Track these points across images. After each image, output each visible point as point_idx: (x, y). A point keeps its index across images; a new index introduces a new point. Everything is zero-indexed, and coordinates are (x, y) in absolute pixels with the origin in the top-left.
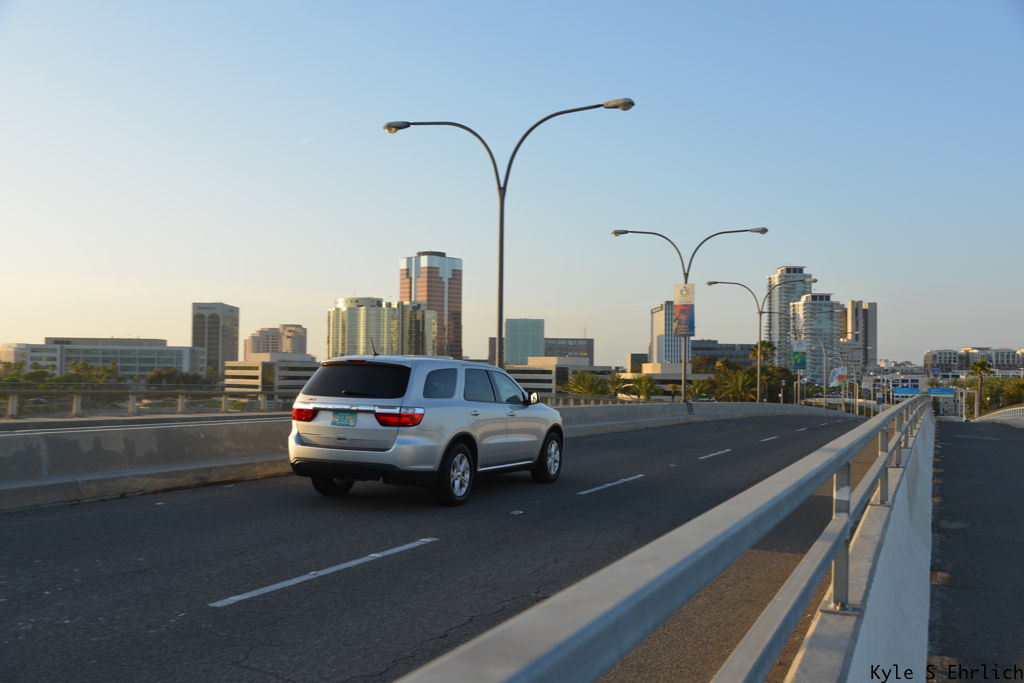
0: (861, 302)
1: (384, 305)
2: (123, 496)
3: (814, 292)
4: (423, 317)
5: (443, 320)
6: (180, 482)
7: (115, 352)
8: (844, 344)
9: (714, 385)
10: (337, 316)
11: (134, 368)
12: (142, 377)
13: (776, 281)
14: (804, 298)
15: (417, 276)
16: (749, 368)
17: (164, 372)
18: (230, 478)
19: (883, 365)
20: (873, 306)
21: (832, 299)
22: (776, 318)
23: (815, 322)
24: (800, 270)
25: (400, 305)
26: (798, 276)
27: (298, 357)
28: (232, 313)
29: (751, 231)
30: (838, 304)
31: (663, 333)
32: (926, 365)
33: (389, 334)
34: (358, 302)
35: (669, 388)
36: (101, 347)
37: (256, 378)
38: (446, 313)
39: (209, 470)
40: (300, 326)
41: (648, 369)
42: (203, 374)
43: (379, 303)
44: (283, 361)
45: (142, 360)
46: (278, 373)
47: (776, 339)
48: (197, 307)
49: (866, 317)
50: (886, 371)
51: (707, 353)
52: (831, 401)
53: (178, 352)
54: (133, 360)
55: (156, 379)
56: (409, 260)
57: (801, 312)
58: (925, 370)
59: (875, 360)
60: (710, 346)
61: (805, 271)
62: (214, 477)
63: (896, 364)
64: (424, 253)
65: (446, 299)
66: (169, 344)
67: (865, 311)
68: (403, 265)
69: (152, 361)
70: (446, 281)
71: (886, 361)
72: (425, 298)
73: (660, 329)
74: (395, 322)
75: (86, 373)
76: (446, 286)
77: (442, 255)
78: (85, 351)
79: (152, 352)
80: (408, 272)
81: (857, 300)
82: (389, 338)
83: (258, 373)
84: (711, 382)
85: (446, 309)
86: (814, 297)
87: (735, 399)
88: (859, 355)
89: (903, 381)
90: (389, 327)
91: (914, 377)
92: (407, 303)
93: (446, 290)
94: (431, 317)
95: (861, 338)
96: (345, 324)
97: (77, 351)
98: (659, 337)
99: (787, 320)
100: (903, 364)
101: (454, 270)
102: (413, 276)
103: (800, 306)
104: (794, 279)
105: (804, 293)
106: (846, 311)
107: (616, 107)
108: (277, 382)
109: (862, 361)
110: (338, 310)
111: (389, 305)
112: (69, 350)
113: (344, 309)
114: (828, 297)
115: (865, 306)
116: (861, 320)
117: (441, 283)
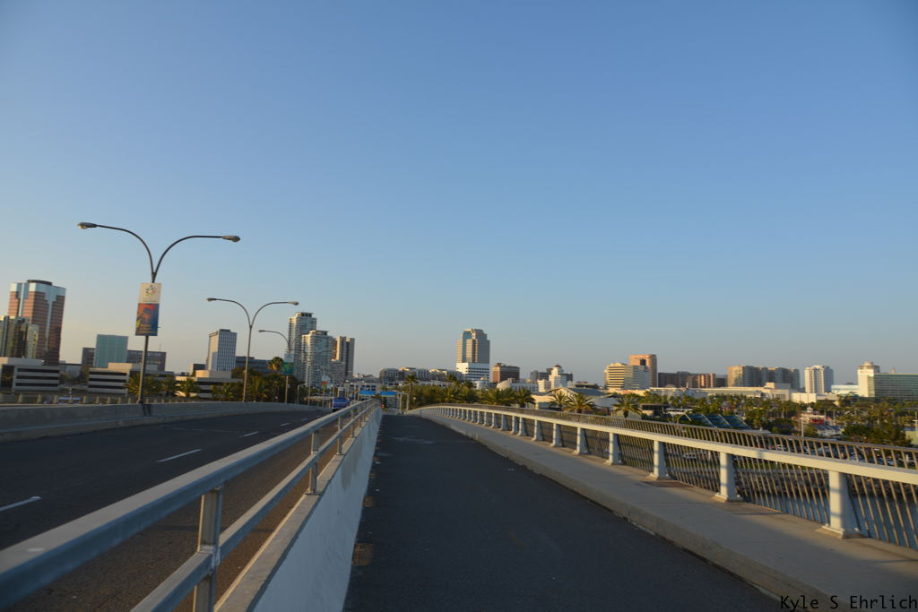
0: (345, 338)
3: (317, 329)
4: (27, 329)
5: (44, 333)
8: (334, 363)
13: (294, 322)
14: (311, 333)
15: (25, 298)
19: (356, 376)
20: (352, 340)
21: (329, 334)
22: (293, 343)
23: (317, 348)
24: (310, 315)
25: (7, 318)
26: (308, 320)
30: (331, 337)
31: (216, 350)
32: (380, 377)
38: (48, 327)
41: (200, 374)
49: (348, 346)
50: (357, 380)
56: (19, 285)
57: (308, 342)
58: (380, 381)
59: (352, 373)
61: (313, 316)
63: (364, 376)
64: (34, 281)
65: (49, 317)
67: (348, 343)
68: (14, 289)
70: (50, 303)
71: (358, 374)
72: (30, 315)
73: (215, 348)
76: (50, 307)
77: (49, 284)
80: (18, 293)
81: (344, 336)
85: (48, 324)
86: (318, 333)
88: (344, 369)
89: (367, 386)
91: (374, 384)
92: (13, 317)
93: (50, 310)
94: (33, 331)
95: (345, 360)
98: (214, 354)
99: (300, 345)
100: (368, 376)
101: (58, 296)
102: (22, 297)
103: (308, 338)
104: (306, 320)
105: (312, 330)
106: (336, 342)
109: (344, 374)
114: (325, 333)
115: (348, 340)
116: (345, 348)
117: (46, 305)
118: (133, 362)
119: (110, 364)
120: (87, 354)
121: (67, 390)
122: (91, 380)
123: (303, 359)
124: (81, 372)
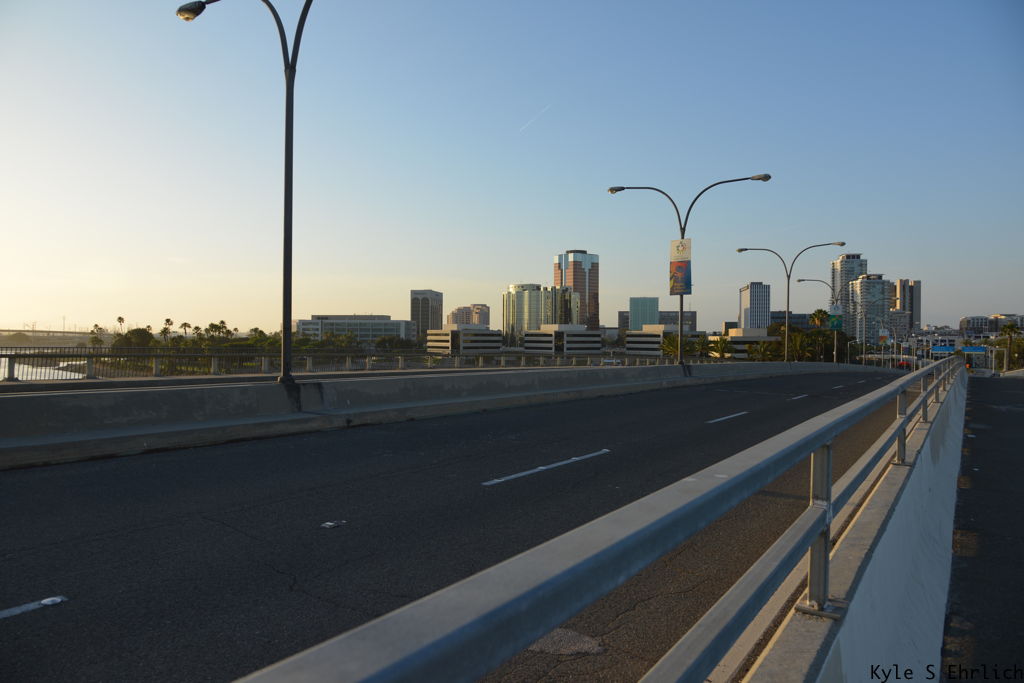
0: (907, 281)
1: (542, 289)
3: (868, 273)
4: (570, 297)
5: (585, 299)
7: (356, 325)
8: (894, 313)
10: (509, 297)
11: (368, 336)
12: (372, 341)
13: (838, 267)
14: (861, 278)
15: (566, 268)
16: (809, 332)
17: (387, 338)
19: (925, 328)
20: (918, 283)
21: (884, 278)
23: (869, 296)
24: (858, 256)
25: (554, 289)
26: (856, 261)
27: (483, 327)
28: (438, 297)
30: (888, 282)
31: (749, 306)
32: (961, 329)
33: (545, 309)
34: (524, 287)
37: (448, 341)
38: (587, 294)
40: (485, 305)
41: (733, 333)
42: (414, 339)
43: (538, 288)
44: (466, 330)
45: (373, 330)
46: (462, 338)
48: (414, 293)
49: (912, 292)
50: (927, 333)
51: (779, 320)
53: (398, 324)
54: (368, 330)
55: (381, 344)
56: (560, 256)
57: (858, 289)
58: (960, 333)
59: (919, 325)
61: (862, 257)
63: (936, 328)
64: (571, 252)
65: (587, 284)
66: (393, 319)
67: (911, 287)
68: (556, 261)
69: (380, 330)
70: (587, 271)
71: (928, 326)
72: (572, 284)
73: (746, 304)
74: (550, 300)
75: (332, 339)
76: (588, 274)
77: (584, 252)
78: (337, 324)
79: (379, 324)
80: (560, 264)
81: (904, 279)
82: (546, 312)
83: (449, 338)
84: (777, 342)
85: (587, 291)
86: (868, 277)
88: (907, 320)
89: (942, 341)
90: (545, 304)
91: (951, 338)
92: (558, 287)
93: (587, 277)
94: (575, 299)
95: (908, 308)
96: (514, 303)
97: (332, 324)
98: (746, 310)
99: (846, 294)
100: (942, 328)
101: (593, 263)
102: (563, 268)
103: (857, 285)
104: (853, 264)
105: (861, 274)
106: (895, 287)
108: (462, 345)
109: (908, 326)
110: (509, 293)
111: (546, 289)
112: (326, 324)
113: (513, 291)
114: (880, 277)
115: (911, 283)
116: (908, 293)
117: (584, 272)
118: (666, 323)
119: (644, 326)
120: (623, 316)
121: (609, 354)
122: (629, 342)
123: (851, 310)
124: (619, 335)
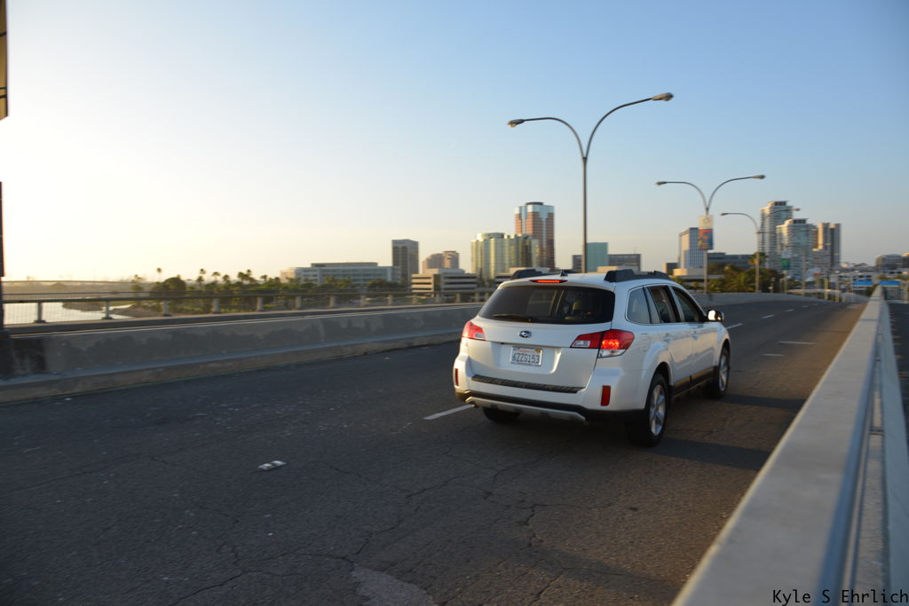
0: (828, 224)
1: (506, 237)
2: (366, 354)
3: (794, 218)
4: (530, 243)
5: (542, 245)
6: (397, 345)
7: (349, 271)
8: (816, 252)
9: (723, 282)
10: (477, 245)
11: (360, 280)
12: (365, 285)
13: (767, 211)
14: (787, 222)
15: (526, 218)
16: (748, 270)
17: (377, 282)
18: (426, 343)
19: (844, 266)
20: (838, 226)
21: (807, 222)
22: (767, 236)
23: (795, 238)
24: (785, 203)
25: (516, 236)
26: (783, 208)
27: (454, 271)
28: (415, 245)
29: (754, 177)
30: (811, 225)
31: (688, 248)
32: (877, 265)
33: (509, 253)
34: (490, 236)
35: (692, 284)
36: (341, 268)
37: (430, 284)
38: (544, 240)
39: (413, 338)
40: (454, 252)
41: (677, 272)
42: (399, 282)
43: (502, 236)
44: (445, 273)
45: (365, 275)
46: (443, 280)
47: (767, 251)
48: (395, 242)
49: (832, 234)
50: (847, 270)
51: (718, 261)
52: (808, 291)
53: (384, 269)
54: (359, 275)
55: (373, 286)
56: (521, 208)
57: (785, 232)
58: (876, 269)
59: (839, 262)
60: (720, 256)
61: (788, 204)
62: (416, 343)
63: (855, 265)
64: (530, 204)
65: (544, 231)
66: (380, 265)
67: (832, 229)
68: (517, 211)
69: (370, 275)
70: (544, 220)
71: (847, 263)
72: (531, 231)
73: (686, 246)
74: (513, 247)
75: (334, 283)
76: (544, 223)
77: (541, 204)
78: (334, 271)
79: (368, 270)
80: (520, 216)
81: (826, 222)
82: (510, 257)
83: (431, 281)
84: (721, 280)
85: (545, 238)
86: (795, 221)
87: (739, 291)
88: (827, 260)
89: (860, 276)
90: (510, 250)
91: (868, 274)
92: (520, 235)
93: (544, 226)
94: (535, 244)
95: (829, 248)
96: (482, 250)
97: (329, 271)
98: (685, 252)
99: (775, 236)
100: (860, 265)
101: (549, 214)
102: (523, 217)
103: (784, 228)
104: (780, 210)
105: (787, 219)
106: (818, 230)
107: (660, 99)
108: (443, 286)
109: (829, 265)
110: (477, 241)
111: (509, 236)
112: (325, 270)
113: (481, 240)
114: (804, 221)
115: (832, 226)
116: (829, 236)
117: (541, 222)
119: (599, 268)
120: (576, 260)
123: (779, 250)
